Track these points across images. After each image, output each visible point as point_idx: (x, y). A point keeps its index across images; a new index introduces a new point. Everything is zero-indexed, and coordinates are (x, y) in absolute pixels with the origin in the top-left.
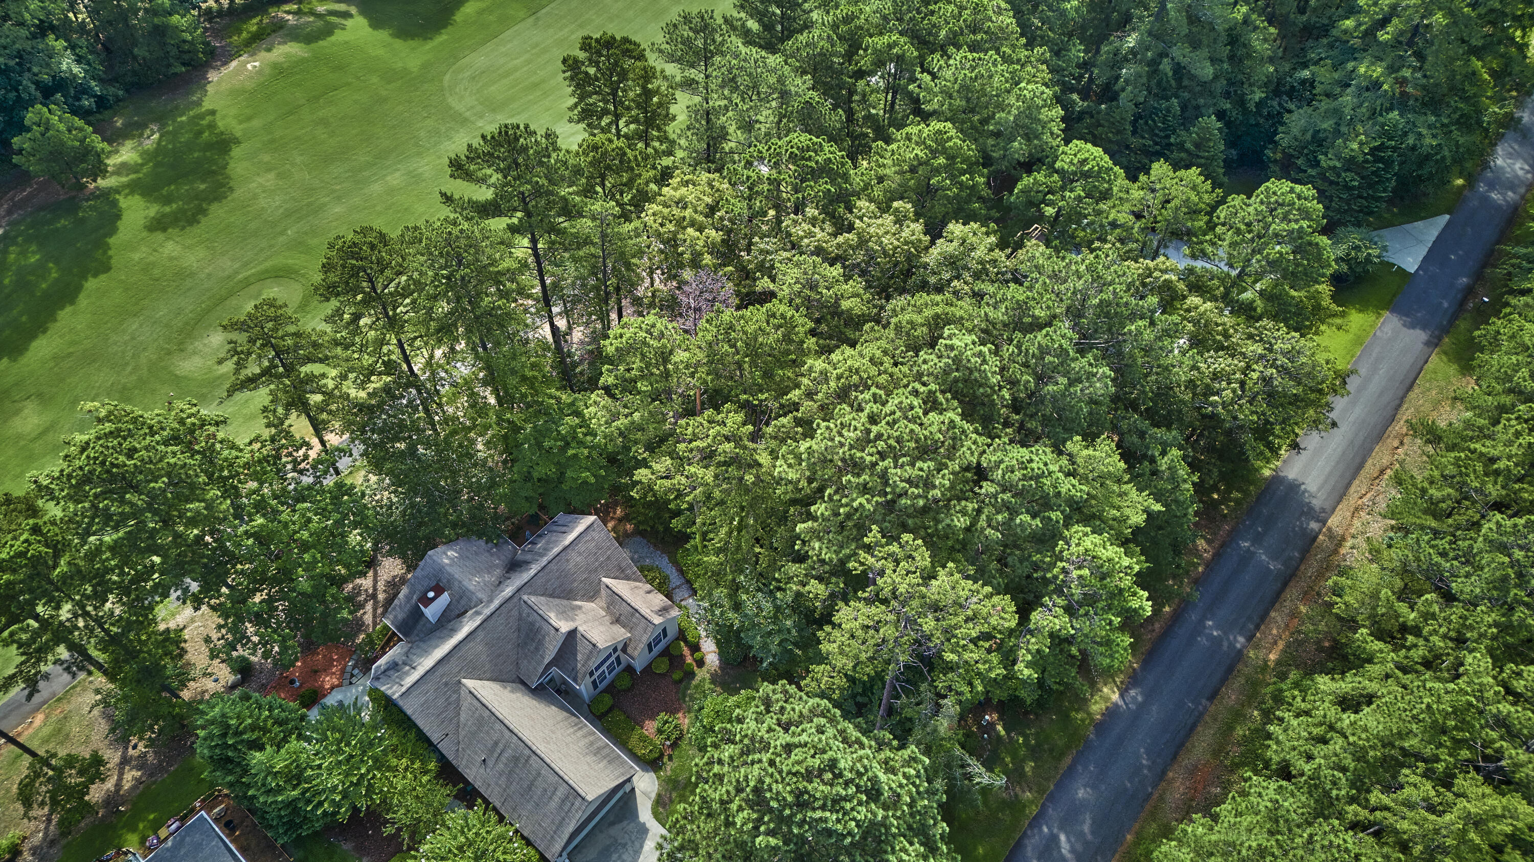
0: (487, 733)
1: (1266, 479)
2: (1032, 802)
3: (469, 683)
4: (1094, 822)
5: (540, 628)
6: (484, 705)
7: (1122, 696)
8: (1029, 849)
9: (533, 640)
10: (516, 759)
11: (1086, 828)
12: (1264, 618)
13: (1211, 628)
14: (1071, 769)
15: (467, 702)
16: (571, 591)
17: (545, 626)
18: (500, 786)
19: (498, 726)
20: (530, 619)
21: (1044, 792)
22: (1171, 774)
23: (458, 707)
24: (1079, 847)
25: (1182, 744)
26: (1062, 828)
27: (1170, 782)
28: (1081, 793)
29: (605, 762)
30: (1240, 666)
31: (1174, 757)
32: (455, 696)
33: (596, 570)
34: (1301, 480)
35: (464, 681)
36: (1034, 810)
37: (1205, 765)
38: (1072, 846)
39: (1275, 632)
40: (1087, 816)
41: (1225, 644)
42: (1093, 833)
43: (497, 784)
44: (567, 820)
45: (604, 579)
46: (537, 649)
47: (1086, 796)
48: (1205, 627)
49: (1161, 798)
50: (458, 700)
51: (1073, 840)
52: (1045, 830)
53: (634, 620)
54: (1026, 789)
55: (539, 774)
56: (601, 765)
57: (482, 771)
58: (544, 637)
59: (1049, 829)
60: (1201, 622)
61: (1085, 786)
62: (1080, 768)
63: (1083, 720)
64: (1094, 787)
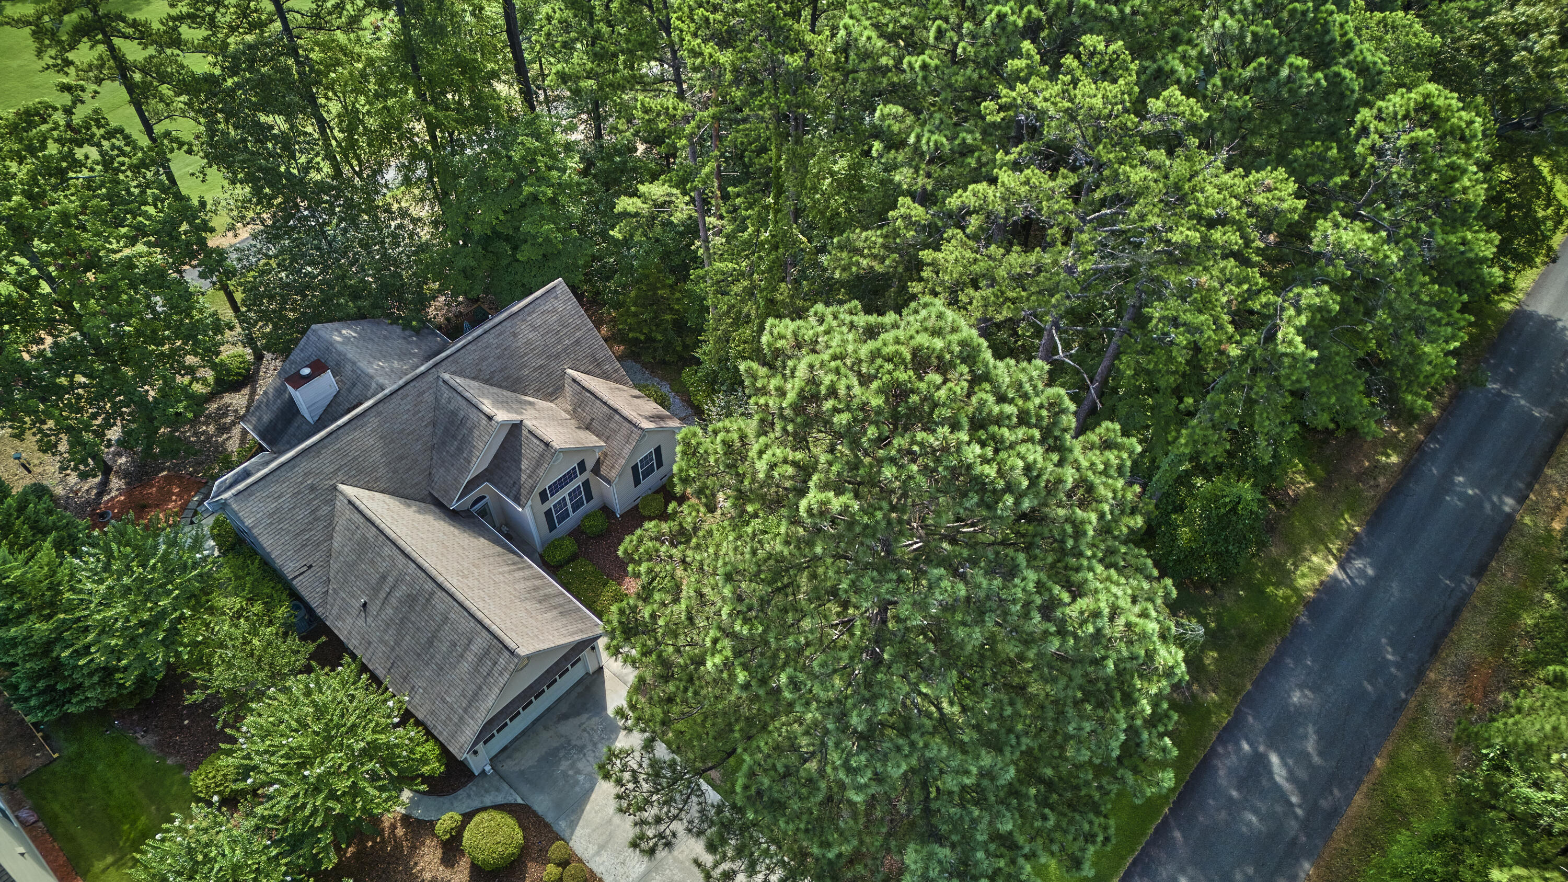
0: (372, 561)
1: (1507, 313)
2: (1220, 706)
3: (350, 491)
4: (1320, 738)
5: (466, 418)
6: (368, 520)
7: (1342, 566)
8: (1222, 773)
9: (454, 437)
10: (411, 600)
11: (1311, 746)
12: (1536, 475)
13: (1463, 485)
14: (1276, 663)
15: (344, 517)
16: (518, 380)
17: (473, 415)
18: (386, 643)
19: (387, 550)
20: (451, 407)
21: (1237, 693)
22: (1432, 676)
23: (330, 525)
24: (1302, 774)
25: (1444, 634)
26: (1272, 746)
27: (1434, 686)
28: (1296, 697)
29: (555, 612)
30: (1513, 534)
31: (1435, 651)
32: (325, 509)
33: (558, 356)
34: (1556, 316)
35: (341, 487)
36: (1225, 718)
37: (1480, 664)
38: (1290, 772)
39: (1555, 494)
40: (1311, 729)
41: (1488, 506)
42: (1321, 754)
43: (381, 641)
44: (486, 690)
45: (569, 371)
46: (460, 450)
47: (1304, 701)
48: (1452, 483)
49: (1422, 708)
50: (332, 514)
51: (1290, 762)
52: (1246, 747)
53: (613, 425)
54: (1209, 688)
55: (446, 619)
56: (549, 615)
57: (360, 622)
58: (471, 431)
59: (1251, 744)
60: (1447, 476)
61: (1301, 687)
62: (1289, 662)
63: (1286, 598)
64: (1315, 689)
